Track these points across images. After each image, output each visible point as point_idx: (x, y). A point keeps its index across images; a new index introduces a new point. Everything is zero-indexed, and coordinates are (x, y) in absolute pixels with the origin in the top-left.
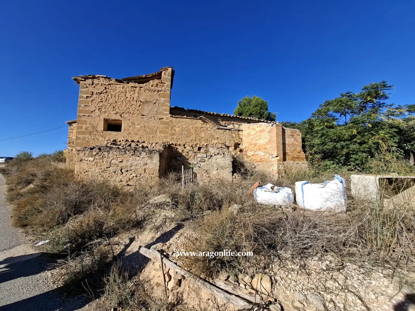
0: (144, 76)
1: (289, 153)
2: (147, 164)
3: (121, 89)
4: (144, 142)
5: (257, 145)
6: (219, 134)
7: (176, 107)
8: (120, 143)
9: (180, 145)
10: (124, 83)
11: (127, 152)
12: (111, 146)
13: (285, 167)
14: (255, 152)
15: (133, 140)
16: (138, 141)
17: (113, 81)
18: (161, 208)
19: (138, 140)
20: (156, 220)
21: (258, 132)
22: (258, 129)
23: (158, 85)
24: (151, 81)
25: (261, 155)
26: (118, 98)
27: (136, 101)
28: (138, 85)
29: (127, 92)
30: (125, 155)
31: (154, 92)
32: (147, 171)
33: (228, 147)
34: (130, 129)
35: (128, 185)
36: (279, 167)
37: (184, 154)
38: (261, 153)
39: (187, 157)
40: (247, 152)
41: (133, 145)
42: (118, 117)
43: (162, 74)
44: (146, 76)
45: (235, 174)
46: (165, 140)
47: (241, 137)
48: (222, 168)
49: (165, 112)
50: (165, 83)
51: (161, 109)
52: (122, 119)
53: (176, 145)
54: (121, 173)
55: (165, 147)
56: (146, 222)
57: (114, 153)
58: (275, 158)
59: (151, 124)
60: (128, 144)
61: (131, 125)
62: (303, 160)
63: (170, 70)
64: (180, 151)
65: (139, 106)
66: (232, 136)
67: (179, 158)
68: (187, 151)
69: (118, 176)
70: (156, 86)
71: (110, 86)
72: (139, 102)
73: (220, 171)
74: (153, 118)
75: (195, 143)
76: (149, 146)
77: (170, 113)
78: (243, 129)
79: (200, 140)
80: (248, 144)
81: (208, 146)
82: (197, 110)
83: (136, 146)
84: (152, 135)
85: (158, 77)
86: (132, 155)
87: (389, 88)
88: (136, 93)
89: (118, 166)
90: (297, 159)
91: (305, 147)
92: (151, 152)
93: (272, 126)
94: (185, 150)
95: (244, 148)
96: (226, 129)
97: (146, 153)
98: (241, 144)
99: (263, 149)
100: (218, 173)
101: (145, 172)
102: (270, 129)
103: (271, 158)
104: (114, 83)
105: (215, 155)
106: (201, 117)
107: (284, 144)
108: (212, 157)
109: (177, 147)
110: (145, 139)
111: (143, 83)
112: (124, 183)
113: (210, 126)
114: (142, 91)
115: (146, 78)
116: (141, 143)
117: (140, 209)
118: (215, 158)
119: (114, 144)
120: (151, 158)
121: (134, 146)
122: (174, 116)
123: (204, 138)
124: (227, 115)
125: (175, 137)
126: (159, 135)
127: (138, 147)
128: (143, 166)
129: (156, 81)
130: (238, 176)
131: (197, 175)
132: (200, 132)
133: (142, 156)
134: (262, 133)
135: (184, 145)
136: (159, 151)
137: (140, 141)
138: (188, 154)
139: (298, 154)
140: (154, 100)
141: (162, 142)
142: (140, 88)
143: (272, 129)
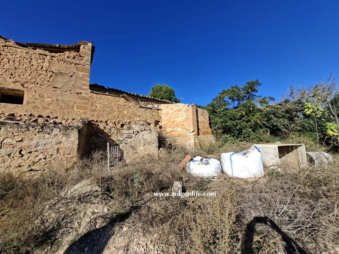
0: (57, 46)
1: (201, 129)
2: (61, 142)
3: (25, 54)
4: (57, 118)
5: (175, 122)
6: (141, 112)
7: (96, 84)
8: (20, 118)
9: (101, 122)
10: (28, 48)
11: (31, 128)
12: (6, 121)
13: (199, 140)
14: (173, 128)
15: (41, 114)
16: (48, 117)
17: (11, 43)
18: (86, 202)
19: (47, 115)
20: (79, 224)
21: (175, 111)
22: (176, 109)
23: (75, 57)
24: (67, 52)
25: (179, 131)
26: (18, 63)
27: (46, 71)
28: (49, 53)
29: (33, 59)
30: (27, 132)
31: (70, 64)
32: (61, 151)
33: (149, 124)
34: (37, 102)
35: (31, 170)
36: (195, 140)
37: (106, 131)
38: (179, 129)
39: (109, 134)
40: (166, 128)
41: (40, 120)
42: (18, 87)
43: (81, 48)
44: (60, 46)
45: (161, 149)
46: (84, 116)
47: (160, 115)
48: (149, 143)
49: (84, 87)
50: (85, 57)
51: (79, 84)
52: (24, 89)
53: (97, 121)
54: (21, 155)
55: (84, 123)
56: (61, 231)
57: (9, 129)
58: (191, 133)
59: (66, 98)
60: (33, 120)
61: (38, 97)
62: (210, 134)
63: (90, 45)
64: (102, 128)
65: (50, 77)
66: (153, 115)
67: (101, 135)
68: (109, 128)
69: (14, 160)
70: (73, 59)
71: (6, 47)
72: (51, 72)
73: (147, 146)
74: (69, 92)
75: (118, 120)
76: (63, 122)
77: (90, 89)
78: (162, 108)
79: (122, 117)
80: (167, 121)
81: (131, 123)
82: (117, 90)
83: (46, 122)
84: (68, 111)
85: (76, 50)
86: (39, 132)
87: (260, 85)
88: (46, 61)
89: (14, 147)
90: (206, 134)
91: (211, 124)
92: (67, 128)
93: (188, 106)
94: (107, 127)
95: (163, 125)
96: (147, 108)
97: (60, 130)
98: (160, 122)
99: (181, 125)
100: (145, 149)
101: (58, 152)
102: (186, 109)
103: (188, 133)
104: (12, 45)
105: (141, 131)
106: (123, 95)
107: (198, 121)
108: (139, 133)
109: (99, 124)
110: (58, 115)
111: (56, 52)
112: (25, 168)
113: (132, 103)
114: (54, 60)
115: (59, 47)
116: (53, 119)
117: (50, 208)
118: (141, 134)
119: (11, 119)
120: (67, 135)
121: (43, 122)
122: (94, 92)
123: (127, 116)
124: (145, 97)
125: (96, 113)
126: (76, 110)
127: (48, 123)
128: (56, 145)
129: (73, 54)
130: (164, 151)
131: (124, 151)
132: (123, 110)
133: (54, 133)
134: (179, 112)
135: (106, 122)
136: (78, 127)
137: (51, 117)
138: (111, 131)
139: (207, 130)
140: (70, 73)
141: (80, 118)
142: (52, 57)
143: (188, 109)
